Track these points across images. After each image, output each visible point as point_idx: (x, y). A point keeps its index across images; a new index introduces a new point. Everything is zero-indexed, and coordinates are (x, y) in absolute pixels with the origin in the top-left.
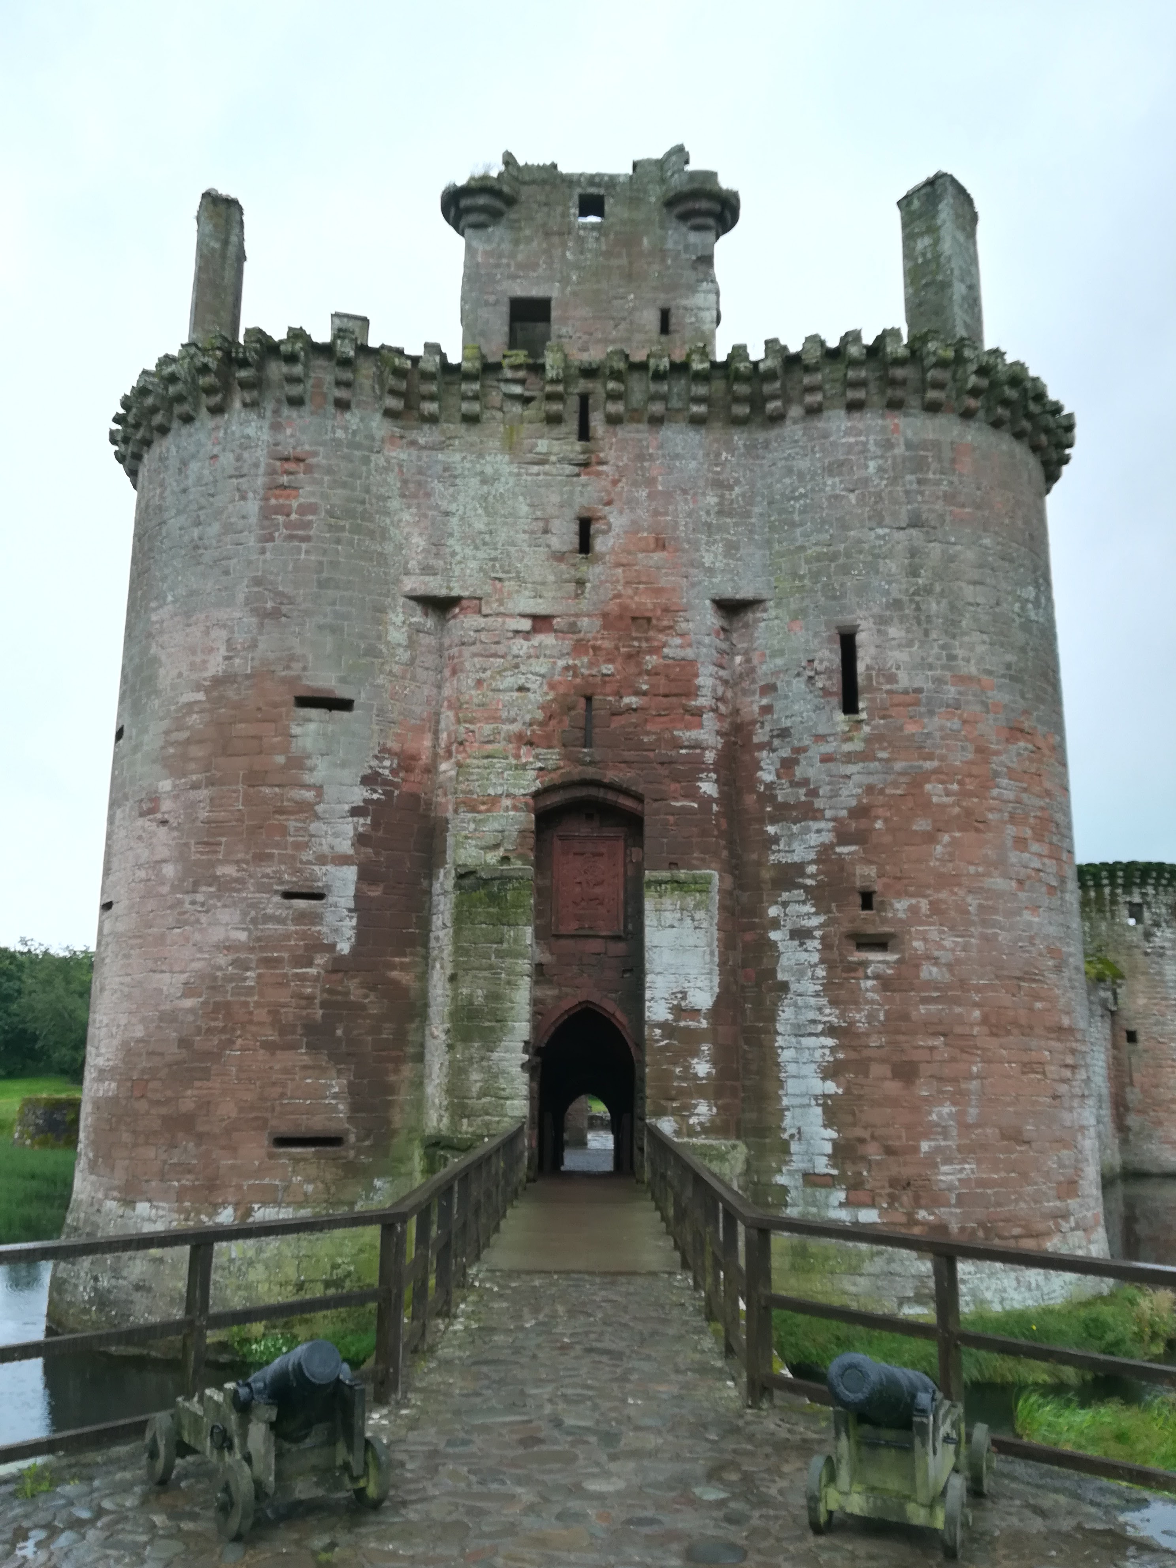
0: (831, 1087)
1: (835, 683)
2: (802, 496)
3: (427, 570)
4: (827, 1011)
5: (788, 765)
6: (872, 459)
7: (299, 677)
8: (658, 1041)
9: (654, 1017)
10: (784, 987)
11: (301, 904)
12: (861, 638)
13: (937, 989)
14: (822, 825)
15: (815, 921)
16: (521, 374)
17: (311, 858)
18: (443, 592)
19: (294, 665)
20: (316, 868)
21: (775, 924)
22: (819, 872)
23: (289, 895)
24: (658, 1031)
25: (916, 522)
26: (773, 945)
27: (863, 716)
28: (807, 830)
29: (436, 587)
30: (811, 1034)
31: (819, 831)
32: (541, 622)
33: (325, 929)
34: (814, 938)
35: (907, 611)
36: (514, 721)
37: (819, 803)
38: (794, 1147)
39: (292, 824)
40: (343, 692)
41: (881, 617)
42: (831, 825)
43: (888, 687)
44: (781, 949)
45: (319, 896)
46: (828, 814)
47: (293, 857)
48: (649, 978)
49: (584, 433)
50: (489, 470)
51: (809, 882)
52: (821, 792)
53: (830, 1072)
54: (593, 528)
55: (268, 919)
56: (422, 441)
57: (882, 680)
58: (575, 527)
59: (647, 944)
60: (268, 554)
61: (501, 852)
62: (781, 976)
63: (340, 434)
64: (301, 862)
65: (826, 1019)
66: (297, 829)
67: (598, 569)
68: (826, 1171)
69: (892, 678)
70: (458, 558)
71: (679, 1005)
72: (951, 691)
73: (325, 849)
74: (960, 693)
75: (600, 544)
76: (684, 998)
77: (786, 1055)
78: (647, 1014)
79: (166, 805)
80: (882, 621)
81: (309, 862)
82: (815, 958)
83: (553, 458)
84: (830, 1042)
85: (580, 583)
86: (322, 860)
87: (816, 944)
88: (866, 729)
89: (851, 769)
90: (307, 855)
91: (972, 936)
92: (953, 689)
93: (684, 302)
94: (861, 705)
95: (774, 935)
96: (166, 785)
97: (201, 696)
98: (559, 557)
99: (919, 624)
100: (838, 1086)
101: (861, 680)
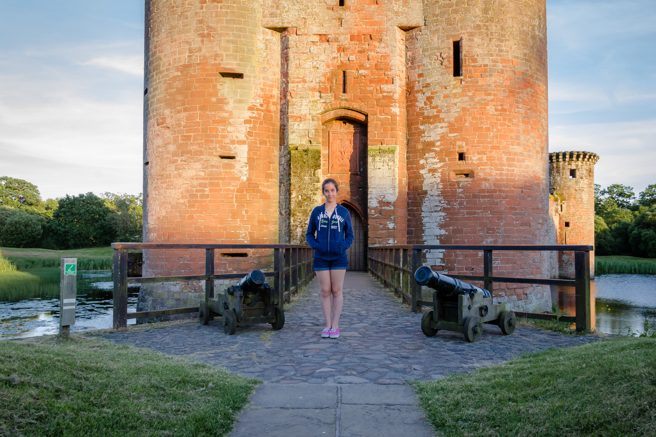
0: (443, 232)
1: (451, 63)
3: (272, 15)
4: (443, 202)
5: (429, 99)
7: (220, 64)
8: (373, 215)
9: (372, 206)
10: (426, 192)
11: (226, 161)
12: (463, 44)
13: (488, 192)
14: (443, 124)
15: (439, 165)
17: (228, 141)
18: (281, 25)
19: (217, 58)
20: (231, 146)
21: (423, 167)
22: (441, 145)
24: (373, 211)
26: (421, 176)
27: (463, 77)
28: (436, 127)
29: (277, 22)
30: (436, 211)
31: (442, 127)
32: (323, 37)
33: (236, 171)
34: (438, 172)
35: (482, 30)
36: (312, 82)
37: (442, 115)
38: (428, 256)
39: (220, 128)
40: (239, 70)
41: (471, 33)
42: (447, 124)
43: (473, 64)
44: (425, 177)
45: (232, 158)
46: (446, 120)
47: (222, 141)
48: (369, 190)
51: (437, 149)
52: (443, 111)
53: (441, 226)
55: (212, 166)
57: (470, 61)
59: (369, 176)
60: (204, 9)
61: (308, 138)
62: (424, 189)
64: (225, 143)
65: (442, 205)
66: (223, 130)
67: (348, 13)
68: (440, 264)
69: (475, 60)
70: (286, 9)
71: (382, 200)
72: (500, 66)
73: (235, 138)
74: (504, 67)
75: (348, 1)
76: (384, 198)
77: (425, 220)
78: (369, 204)
79: (168, 120)
80: (471, 34)
81: (228, 143)
82: (439, 180)
84: (443, 214)
85: (340, 19)
86: (233, 142)
87: (439, 175)
88: (464, 83)
89: (456, 100)
90: (227, 141)
91: (503, 170)
92: (501, 65)
94: (462, 72)
95: (422, 172)
96: (167, 112)
97: (179, 73)
98: (330, 8)
99: (487, 36)
100: (446, 231)
101: (462, 62)
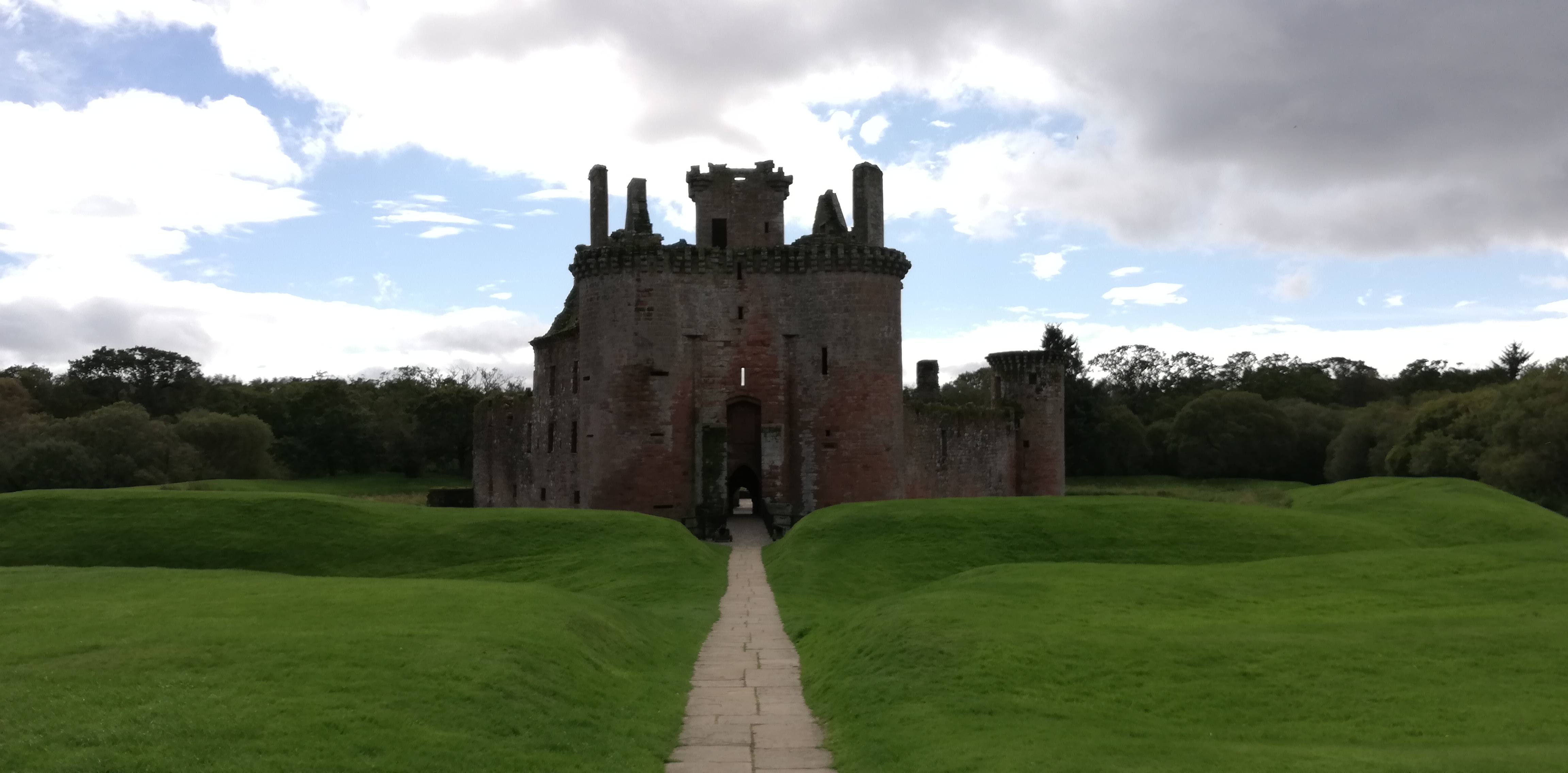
0: (816, 488)
1: (821, 364)
2: (811, 301)
3: (690, 326)
4: (816, 466)
5: (805, 391)
6: (833, 289)
7: (651, 366)
8: (765, 475)
9: (764, 468)
10: (803, 459)
11: (657, 438)
12: (829, 350)
13: (847, 459)
14: (816, 409)
15: (813, 439)
16: (718, 255)
18: (695, 334)
19: (649, 362)
21: (801, 440)
22: (814, 424)
23: (652, 435)
24: (766, 473)
25: (846, 310)
26: (801, 445)
27: (828, 375)
28: (811, 411)
29: (692, 332)
30: (810, 473)
31: (815, 411)
32: (727, 343)
33: (665, 445)
34: (812, 444)
35: (843, 341)
36: (719, 376)
37: (815, 403)
38: (805, 505)
39: (652, 413)
40: (665, 370)
42: (818, 409)
43: (837, 366)
44: (803, 447)
45: (661, 435)
46: (818, 406)
47: (654, 423)
48: (762, 457)
49: (740, 277)
50: (708, 291)
51: (811, 427)
52: (815, 399)
53: (816, 483)
54: (743, 311)
55: (646, 442)
56: (685, 281)
57: (834, 364)
58: (737, 310)
59: (762, 446)
60: (638, 324)
61: (716, 419)
62: (803, 455)
63: (659, 282)
64: (655, 426)
65: (815, 468)
66: (654, 414)
67: (745, 325)
69: (837, 363)
70: (699, 321)
71: (772, 465)
72: (856, 367)
73: (663, 420)
75: (746, 316)
76: (773, 463)
77: (803, 479)
78: (762, 467)
79: (611, 407)
80: (835, 344)
82: (812, 450)
83: (730, 286)
84: (816, 475)
85: (739, 330)
86: (662, 424)
87: (812, 446)
88: (829, 380)
89: (824, 392)
90: (659, 424)
91: (859, 443)
93: (773, 220)
94: (828, 372)
95: (801, 443)
96: (610, 400)
97: (619, 372)
98: (732, 321)
99: (847, 345)
100: (818, 487)
101: (828, 364)
